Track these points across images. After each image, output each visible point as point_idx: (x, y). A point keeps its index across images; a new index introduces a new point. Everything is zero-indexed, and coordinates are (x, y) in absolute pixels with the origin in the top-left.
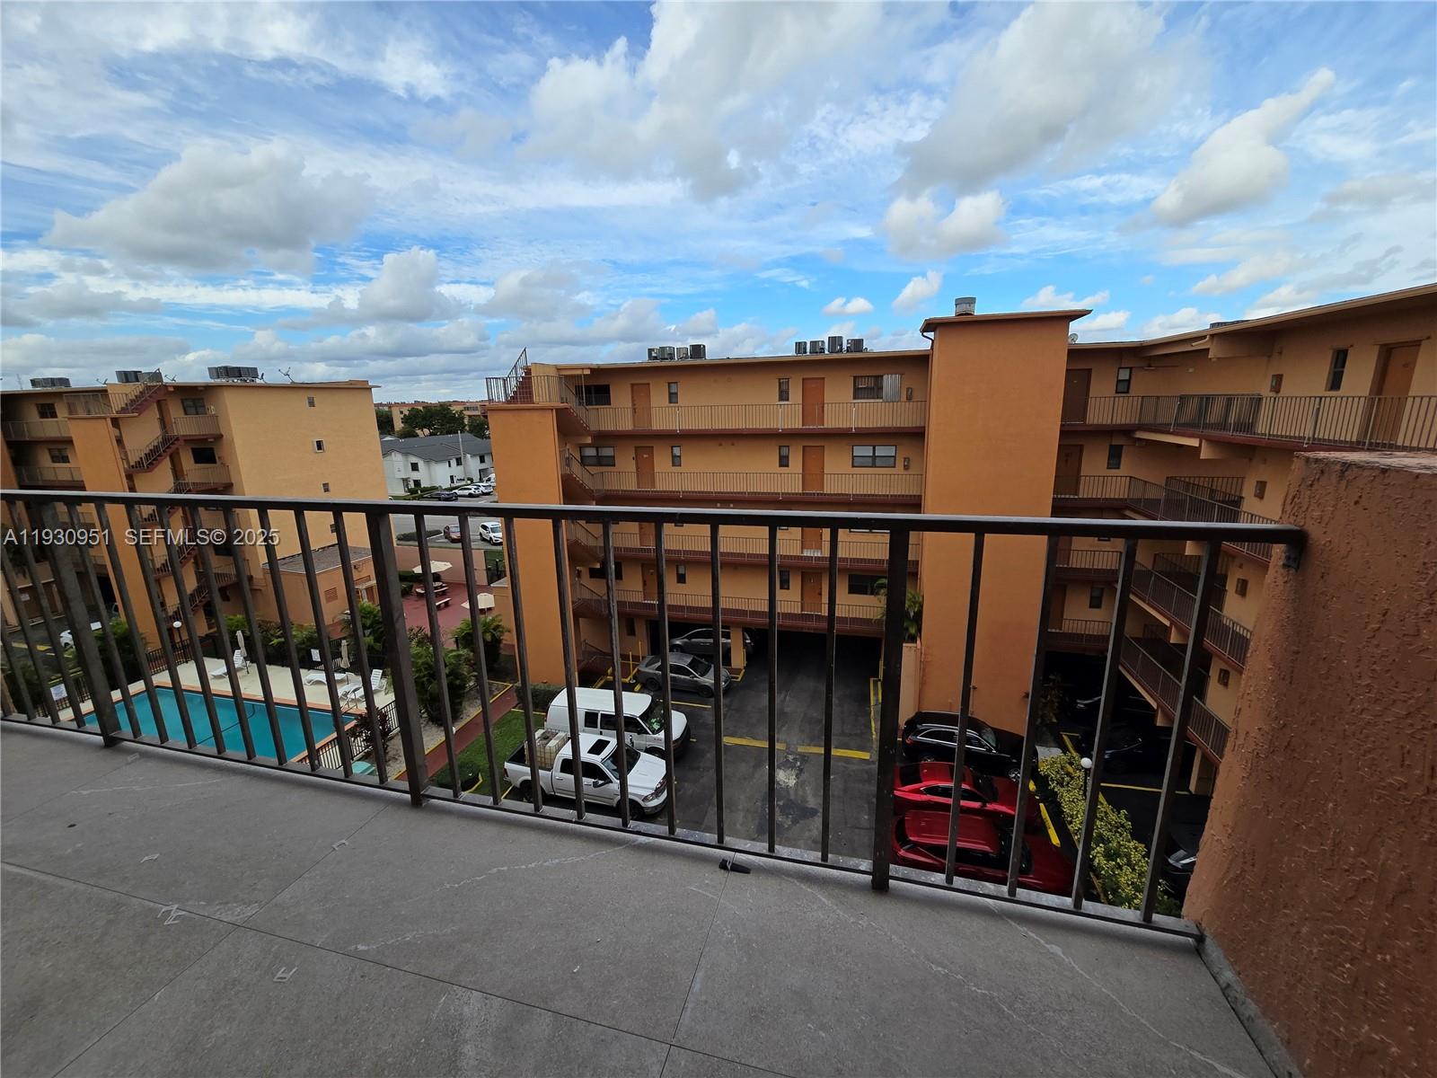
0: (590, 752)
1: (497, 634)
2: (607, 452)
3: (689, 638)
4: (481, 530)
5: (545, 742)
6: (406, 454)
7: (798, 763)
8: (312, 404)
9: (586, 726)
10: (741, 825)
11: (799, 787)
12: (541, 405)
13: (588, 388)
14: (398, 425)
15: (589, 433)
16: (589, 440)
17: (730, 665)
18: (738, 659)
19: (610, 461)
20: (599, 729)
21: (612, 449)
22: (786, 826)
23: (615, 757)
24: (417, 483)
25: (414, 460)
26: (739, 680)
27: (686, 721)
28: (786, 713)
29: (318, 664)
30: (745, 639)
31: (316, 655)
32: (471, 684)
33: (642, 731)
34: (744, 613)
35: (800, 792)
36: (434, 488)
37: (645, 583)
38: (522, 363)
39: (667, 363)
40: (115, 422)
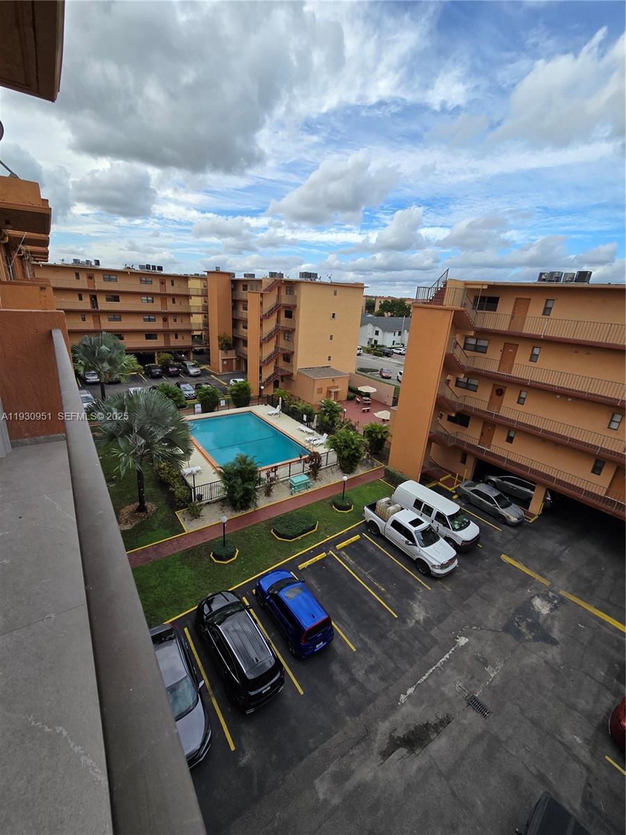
0: (410, 523)
1: (384, 436)
2: (483, 343)
3: (503, 479)
4: (399, 374)
5: (388, 505)
6: (375, 325)
7: (556, 602)
8: (335, 294)
9: (414, 506)
10: (493, 617)
11: (549, 618)
12: (447, 307)
13: (483, 298)
14: (377, 309)
15: (472, 328)
16: (472, 334)
17: (528, 509)
18: (536, 507)
19: (483, 350)
20: (421, 512)
21: (487, 342)
22: (527, 638)
23: (424, 532)
24: (376, 342)
25: (377, 329)
26: (531, 522)
27: (478, 532)
28: (561, 562)
29: (305, 422)
30: (546, 495)
31: (305, 418)
32: (365, 457)
33: (446, 525)
34: (552, 478)
35: (549, 622)
36: (383, 346)
37: (482, 434)
38: (443, 279)
39: (554, 284)
40: (262, 295)
